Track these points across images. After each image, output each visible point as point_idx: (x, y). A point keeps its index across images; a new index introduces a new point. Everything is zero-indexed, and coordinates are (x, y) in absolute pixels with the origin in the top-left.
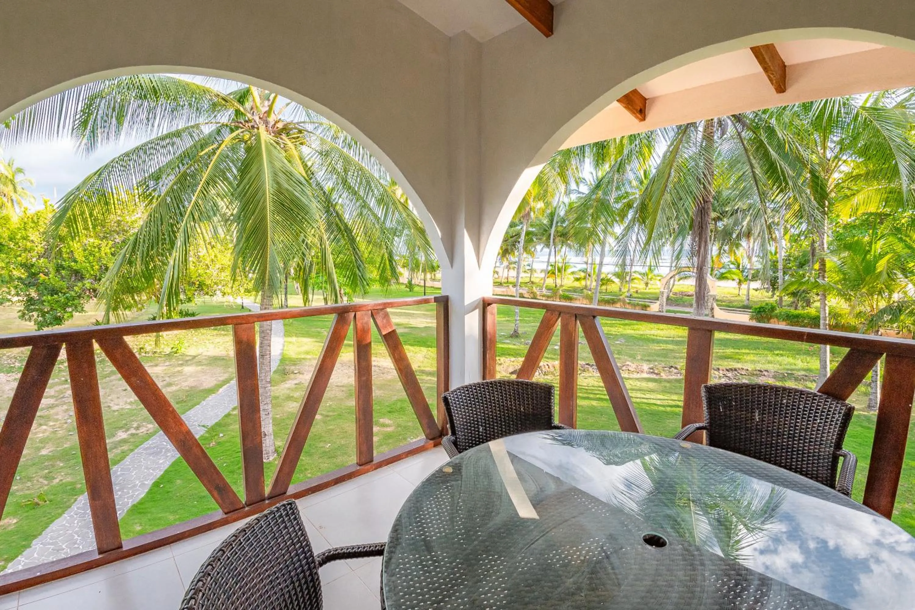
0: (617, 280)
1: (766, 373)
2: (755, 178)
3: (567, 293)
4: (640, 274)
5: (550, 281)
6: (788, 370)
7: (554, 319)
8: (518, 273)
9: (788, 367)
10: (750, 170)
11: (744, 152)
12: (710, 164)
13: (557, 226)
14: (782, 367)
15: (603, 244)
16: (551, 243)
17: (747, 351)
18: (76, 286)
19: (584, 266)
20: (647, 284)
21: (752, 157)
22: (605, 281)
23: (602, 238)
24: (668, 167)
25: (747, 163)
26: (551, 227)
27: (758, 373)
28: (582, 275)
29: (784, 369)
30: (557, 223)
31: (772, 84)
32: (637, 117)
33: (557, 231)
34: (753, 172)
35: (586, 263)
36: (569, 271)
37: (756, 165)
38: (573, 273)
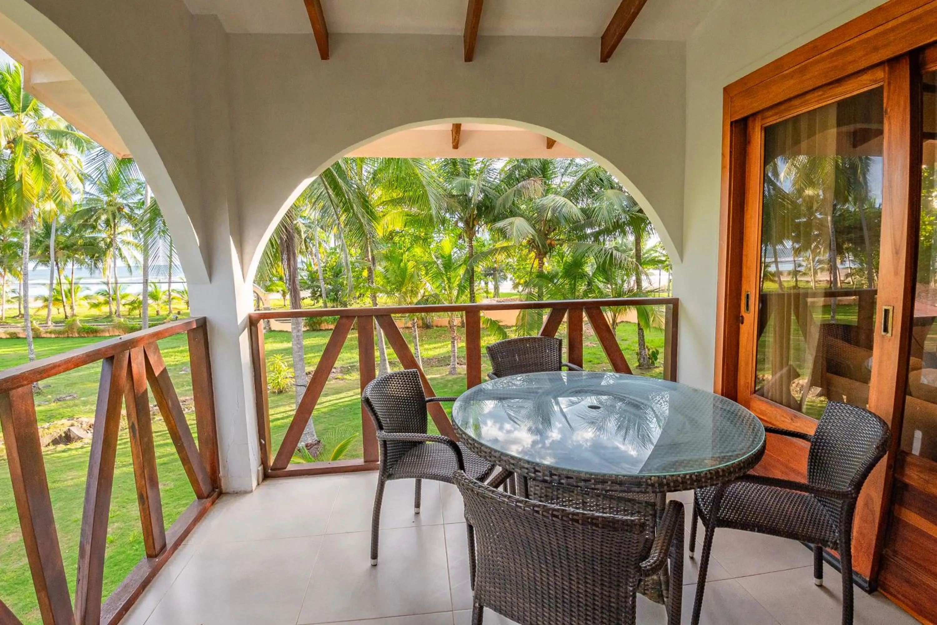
3: (87, 325)
4: (178, 292)
5: (57, 312)
6: (349, 363)
9: (349, 361)
10: (325, 191)
13: (57, 236)
14: (345, 361)
16: (51, 258)
17: (312, 355)
19: (105, 287)
25: (322, 184)
26: (49, 237)
28: (102, 299)
29: (347, 363)
30: (57, 230)
33: (57, 243)
35: (107, 284)
36: (81, 294)
38: (87, 297)
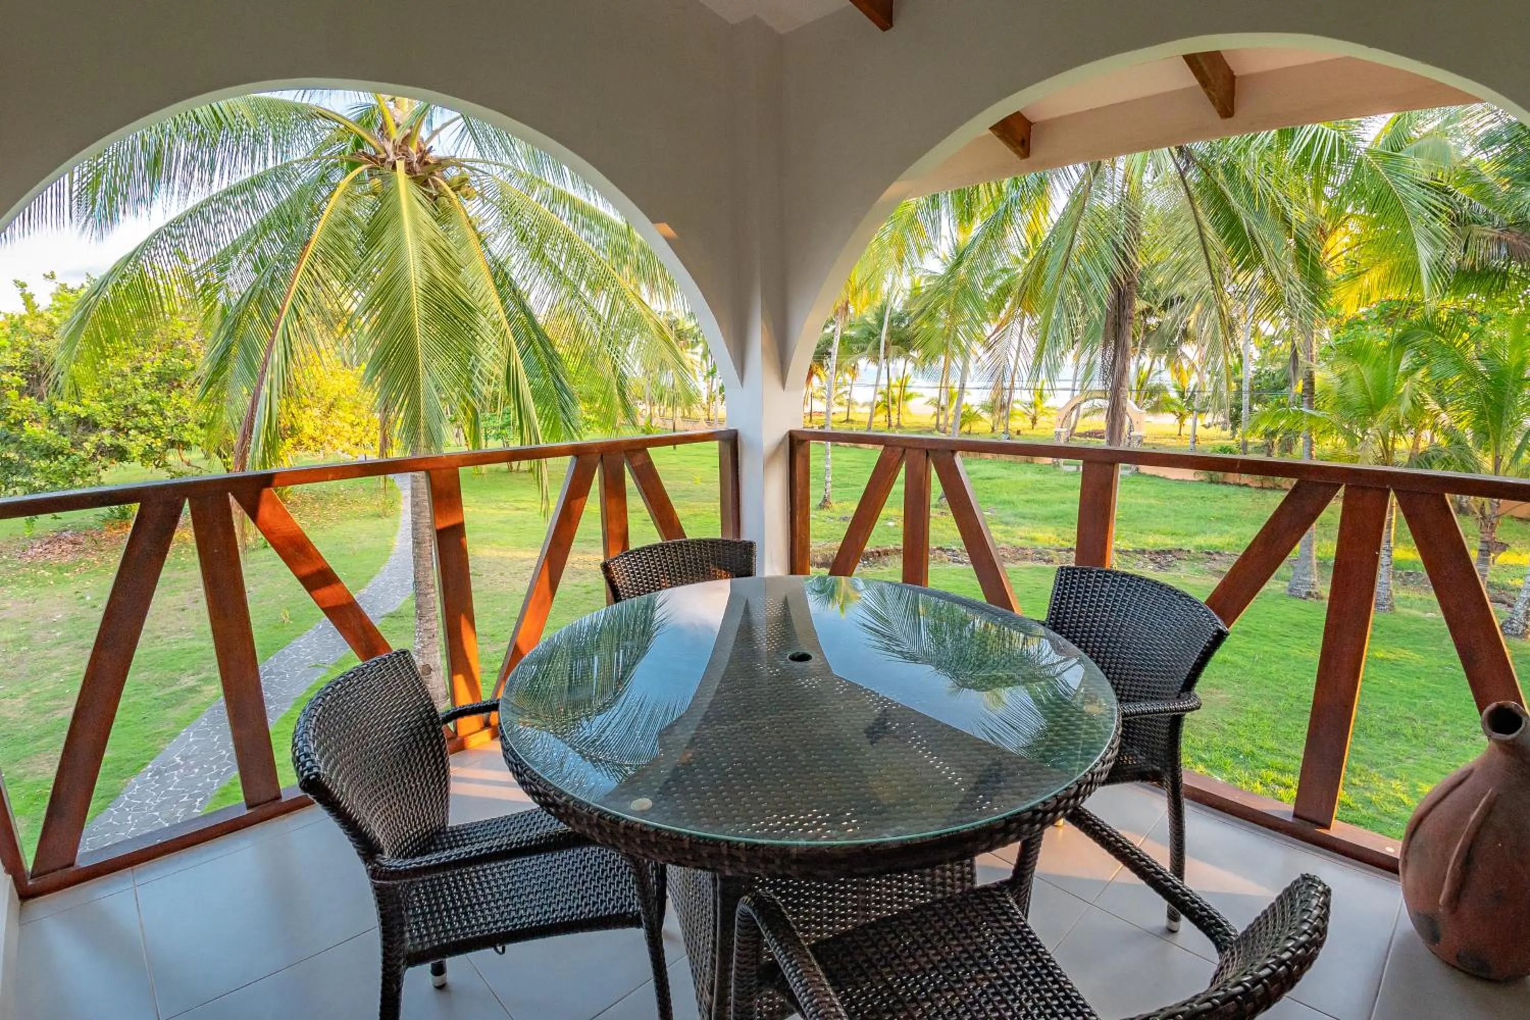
0: (986, 415)
1: (1217, 557)
2: (1203, 243)
4: (1024, 404)
5: (880, 419)
7: (896, 459)
8: (829, 404)
10: (1196, 233)
11: (1187, 202)
12: (1134, 221)
13: (890, 327)
15: (965, 354)
16: (882, 355)
18: (86, 441)
20: (1034, 421)
21: (1200, 211)
22: (967, 417)
23: (964, 343)
24: (1071, 229)
25: (1193, 220)
26: (881, 328)
27: (1205, 555)
30: (891, 322)
31: (1214, 103)
32: (1016, 152)
33: (891, 334)
34: (1202, 235)
37: (1206, 224)
